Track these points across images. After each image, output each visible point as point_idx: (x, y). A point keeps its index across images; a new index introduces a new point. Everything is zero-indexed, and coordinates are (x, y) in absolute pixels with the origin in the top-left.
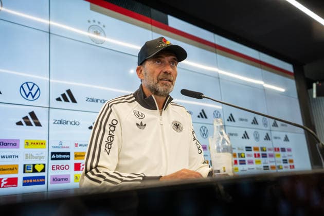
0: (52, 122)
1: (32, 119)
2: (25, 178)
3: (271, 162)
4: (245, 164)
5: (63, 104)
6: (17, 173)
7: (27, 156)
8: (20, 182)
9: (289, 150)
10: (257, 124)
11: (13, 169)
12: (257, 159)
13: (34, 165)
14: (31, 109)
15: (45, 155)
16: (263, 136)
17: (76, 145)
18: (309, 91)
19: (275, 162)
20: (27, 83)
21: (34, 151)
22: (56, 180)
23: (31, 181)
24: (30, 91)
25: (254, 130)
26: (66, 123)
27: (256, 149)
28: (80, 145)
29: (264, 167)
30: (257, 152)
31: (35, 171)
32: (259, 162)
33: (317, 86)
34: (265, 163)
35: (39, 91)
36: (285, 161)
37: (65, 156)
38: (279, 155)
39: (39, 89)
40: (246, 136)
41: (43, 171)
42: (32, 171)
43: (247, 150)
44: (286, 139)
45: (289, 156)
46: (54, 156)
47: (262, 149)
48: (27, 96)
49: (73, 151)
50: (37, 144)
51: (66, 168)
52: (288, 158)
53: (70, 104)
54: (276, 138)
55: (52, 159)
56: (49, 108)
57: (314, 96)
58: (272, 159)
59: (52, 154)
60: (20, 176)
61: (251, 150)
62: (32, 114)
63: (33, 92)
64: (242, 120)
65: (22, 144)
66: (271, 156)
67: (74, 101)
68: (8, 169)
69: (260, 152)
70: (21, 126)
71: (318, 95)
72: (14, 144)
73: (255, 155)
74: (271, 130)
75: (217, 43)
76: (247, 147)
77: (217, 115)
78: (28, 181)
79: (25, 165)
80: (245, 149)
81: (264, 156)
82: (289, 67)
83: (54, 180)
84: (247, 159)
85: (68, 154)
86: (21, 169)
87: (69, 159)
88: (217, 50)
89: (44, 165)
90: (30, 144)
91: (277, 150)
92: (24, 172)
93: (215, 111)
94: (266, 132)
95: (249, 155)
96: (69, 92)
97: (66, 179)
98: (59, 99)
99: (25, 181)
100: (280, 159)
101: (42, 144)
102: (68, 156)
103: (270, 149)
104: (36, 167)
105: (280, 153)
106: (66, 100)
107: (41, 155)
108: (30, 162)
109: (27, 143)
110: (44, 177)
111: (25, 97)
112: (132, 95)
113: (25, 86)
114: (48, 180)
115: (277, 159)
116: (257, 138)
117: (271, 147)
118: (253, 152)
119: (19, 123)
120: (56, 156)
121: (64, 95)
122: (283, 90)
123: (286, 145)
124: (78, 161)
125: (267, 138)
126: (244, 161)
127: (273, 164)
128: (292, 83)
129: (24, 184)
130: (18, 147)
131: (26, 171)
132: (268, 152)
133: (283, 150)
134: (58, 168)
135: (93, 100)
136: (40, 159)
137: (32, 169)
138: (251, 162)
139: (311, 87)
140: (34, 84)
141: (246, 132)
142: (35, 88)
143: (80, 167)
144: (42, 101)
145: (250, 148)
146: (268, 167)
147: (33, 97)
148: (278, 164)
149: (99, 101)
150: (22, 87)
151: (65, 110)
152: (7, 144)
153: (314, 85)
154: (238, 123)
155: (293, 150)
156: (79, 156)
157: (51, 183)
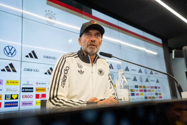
0: (23, 69)
1: (11, 68)
2: (6, 103)
3: (148, 94)
4: (134, 95)
5: (29, 59)
6: (1, 99)
7: (7, 90)
8: (3, 105)
9: (159, 88)
10: (142, 72)
12: (141, 93)
13: (11, 95)
14: (10, 62)
15: (18, 89)
16: (144, 80)
17: (37, 83)
18: (170, 54)
19: (151, 94)
20: (8, 46)
21: (12, 86)
22: (24, 104)
23: (9, 104)
24: (10, 51)
25: (140, 76)
26: (31, 70)
27: (141, 87)
28: (40, 84)
29: (145, 97)
30: (141, 89)
31: (12, 98)
32: (142, 94)
33: (175, 52)
34: (145, 95)
35: (15, 51)
36: (157, 94)
37: (30, 90)
38: (153, 91)
39: (15, 50)
40: (135, 79)
41: (17, 98)
42: (10, 98)
43: (136, 88)
44: (158, 81)
45: (159, 91)
46: (23, 90)
47: (144, 87)
48: (8, 54)
49: (35, 87)
50: (14, 82)
51: (31, 97)
52: (158, 93)
53: (34, 59)
54: (152, 81)
55: (23, 91)
56: (21, 61)
57: (173, 57)
58: (150, 93)
59: (23, 88)
60: (3, 101)
61: (138, 88)
62: (11, 65)
63: (12, 52)
64: (133, 70)
65: (4, 82)
66: (149, 91)
67: (36, 57)
69: (143, 89)
70: (4, 72)
71: (175, 56)
73: (140, 90)
74: (149, 76)
75: (120, 26)
76: (135, 86)
77: (119, 67)
78: (7, 105)
79: (6, 95)
80: (134, 87)
81: (145, 91)
82: (160, 41)
83: (23, 104)
84: (135, 92)
85: (32, 88)
86: (3, 97)
87: (32, 91)
88: (120, 30)
89: (18, 95)
90: (9, 82)
91: (152, 87)
92: (6, 99)
93: (118, 65)
94: (146, 77)
96: (33, 52)
97: (31, 104)
98: (27, 56)
99: (6, 105)
100: (154, 93)
101: (17, 82)
102: (32, 90)
103: (148, 87)
104: (13, 96)
105: (154, 89)
106: (32, 57)
107: (16, 89)
108: (9, 93)
109: (8, 82)
110: (17, 102)
111: (7, 55)
112: (76, 53)
113: (7, 48)
114: (20, 104)
115: (152, 92)
116: (141, 81)
117: (149, 86)
118: (139, 89)
119: (3, 70)
120: (25, 90)
121: (30, 54)
122: (156, 53)
123: (157, 85)
124: (38, 93)
125: (147, 81)
126: (134, 94)
127: (150, 96)
128: (161, 50)
129: (5, 106)
130: (2, 84)
131: (7, 98)
132: (147, 89)
133: (156, 88)
134: (26, 97)
135: (47, 57)
136: (15, 91)
137: (10, 97)
138: (137, 94)
139: (172, 52)
140: (12, 47)
141: (135, 77)
142: (13, 50)
143: (39, 96)
144: (17, 57)
145: (137, 86)
146: (147, 97)
147: (12, 55)
148: (153, 96)
149: (51, 58)
150: (5, 48)
151: (31, 63)
153: (173, 51)
154: (131, 72)
155: (161, 87)
156: (38, 90)
157: (21, 106)
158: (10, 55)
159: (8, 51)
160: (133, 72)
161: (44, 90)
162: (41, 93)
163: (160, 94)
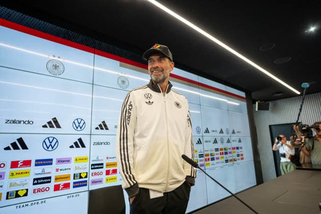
0: (92, 144)
2: (74, 183)
3: (230, 157)
4: (214, 160)
5: (100, 131)
6: (70, 180)
7: (76, 168)
8: (71, 185)
9: (241, 148)
10: (223, 133)
11: (67, 178)
12: (222, 156)
13: (80, 174)
14: (79, 137)
15: (88, 166)
16: (226, 141)
17: (107, 158)
18: (254, 105)
19: (232, 156)
20: (77, 119)
21: (81, 164)
22: (94, 182)
23: (78, 184)
24: (79, 125)
25: (221, 137)
26: (102, 144)
27: (221, 149)
28: (110, 158)
29: (226, 160)
30: (222, 152)
31: (81, 177)
32: (223, 157)
33: (259, 104)
34: (226, 158)
35: (84, 124)
36: (238, 155)
37: (100, 166)
38: (234, 152)
40: (215, 142)
41: (86, 177)
42: (79, 178)
44: (240, 141)
46: (93, 167)
47: (225, 149)
49: (105, 162)
50: (83, 159)
51: (101, 174)
52: (240, 153)
53: (104, 131)
54: (233, 141)
55: (92, 169)
56: (91, 135)
57: (257, 110)
58: (231, 155)
59: (92, 165)
60: (71, 181)
62: (80, 140)
63: (81, 125)
64: (213, 131)
65: (73, 160)
66: (230, 153)
67: (107, 129)
68: (64, 178)
69: (224, 151)
70: (72, 149)
71: (259, 109)
72: (68, 161)
73: (221, 153)
74: (231, 136)
75: (200, 82)
78: (76, 185)
79: (74, 174)
80: (214, 150)
81: (226, 153)
82: (243, 94)
83: (93, 182)
84: (215, 157)
85: (102, 164)
86: (72, 177)
87: (102, 168)
88: (200, 86)
89: (87, 173)
90: (78, 160)
91: (234, 148)
92: (74, 179)
93: (197, 127)
94: (228, 137)
95: (217, 154)
96: (104, 123)
97: (100, 181)
98: (97, 128)
99: (74, 185)
100: (236, 154)
101: (86, 159)
102: (102, 166)
103: (230, 149)
104: (82, 175)
105: (236, 150)
106: (102, 128)
107: (85, 167)
108: (78, 172)
109: (76, 159)
110: (86, 181)
111: (76, 128)
113: (76, 122)
114: (89, 183)
115: (234, 154)
116: (222, 142)
117: (230, 147)
118: (219, 152)
119: (72, 147)
120: (95, 166)
121: (100, 125)
122: (238, 104)
123: (239, 145)
124: (108, 169)
125: (229, 141)
126: (214, 158)
127: (231, 158)
129: (74, 187)
130: (71, 163)
132: (228, 151)
133: (238, 148)
134: (96, 174)
136: (84, 169)
137: (79, 176)
138: (218, 158)
139: (255, 103)
140: (82, 120)
141: (215, 139)
142: (83, 122)
143: (109, 172)
144: (86, 130)
145: (218, 149)
146: (228, 160)
147: (81, 128)
148: (234, 158)
150: (74, 122)
151: (102, 136)
152: (64, 161)
153: (257, 103)
154: (211, 134)
155: (243, 147)
156: (109, 165)
157: (91, 185)
158: (79, 129)
159: (77, 125)
160: (214, 134)
161: (115, 164)
162: (111, 169)
163: (242, 155)
